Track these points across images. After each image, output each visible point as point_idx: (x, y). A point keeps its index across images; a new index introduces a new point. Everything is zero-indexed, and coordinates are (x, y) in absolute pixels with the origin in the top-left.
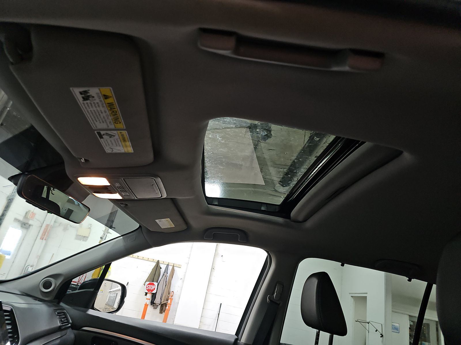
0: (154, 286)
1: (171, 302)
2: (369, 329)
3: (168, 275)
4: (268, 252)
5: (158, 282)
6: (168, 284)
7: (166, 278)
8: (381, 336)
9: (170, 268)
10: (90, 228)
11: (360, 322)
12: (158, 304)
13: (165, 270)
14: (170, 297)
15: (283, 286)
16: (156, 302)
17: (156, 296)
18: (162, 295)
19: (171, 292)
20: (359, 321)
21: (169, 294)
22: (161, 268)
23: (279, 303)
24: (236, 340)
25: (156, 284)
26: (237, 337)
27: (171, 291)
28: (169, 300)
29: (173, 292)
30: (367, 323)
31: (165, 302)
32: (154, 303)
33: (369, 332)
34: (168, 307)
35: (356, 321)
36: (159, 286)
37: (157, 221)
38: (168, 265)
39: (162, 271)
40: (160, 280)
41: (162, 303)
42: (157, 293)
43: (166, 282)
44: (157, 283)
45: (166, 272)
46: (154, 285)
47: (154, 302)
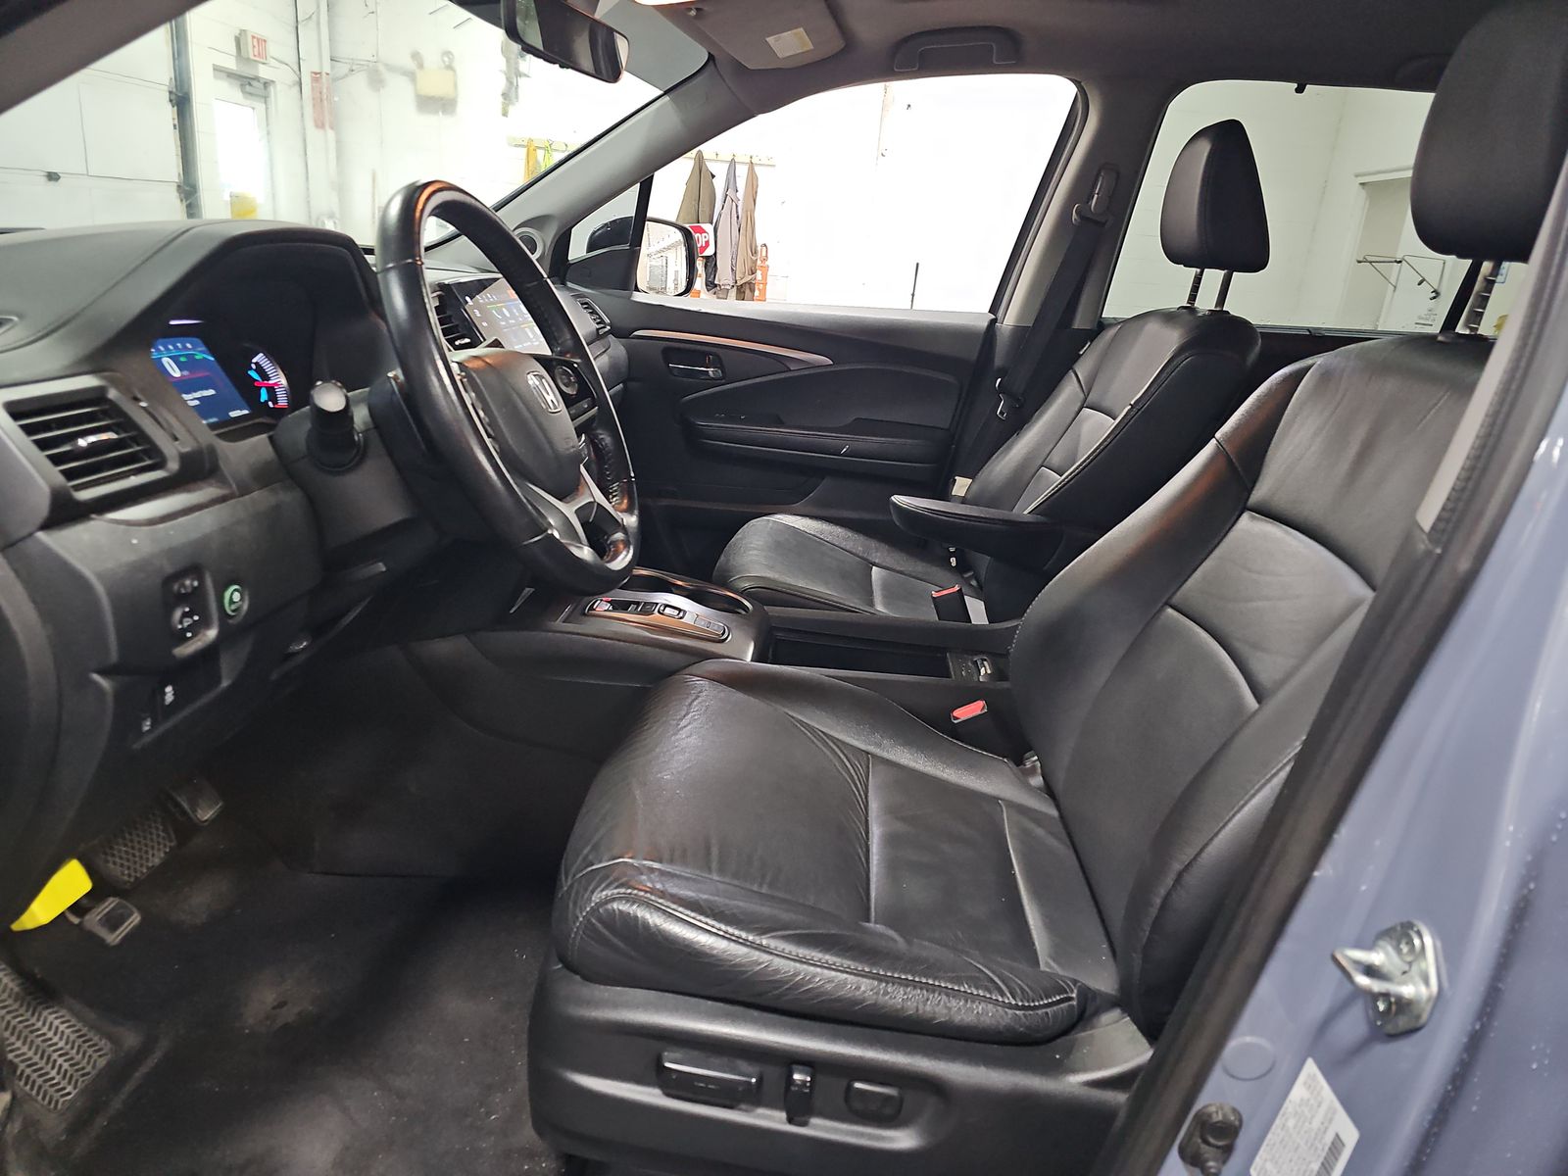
0: (704, 235)
1: (765, 276)
2: (1397, 280)
3: (740, 195)
4: (1080, 83)
5: (714, 221)
6: (746, 224)
7: (737, 206)
8: (1434, 295)
9: (742, 172)
10: (450, 67)
11: (1371, 262)
12: (728, 287)
13: (728, 180)
14: (759, 262)
15: (1118, 174)
16: (719, 281)
17: (716, 264)
18: (734, 258)
19: (759, 248)
20: (1369, 259)
21: (754, 252)
22: (713, 176)
23: (1103, 221)
24: (993, 322)
25: (709, 228)
26: (994, 317)
27: (759, 242)
28: (759, 273)
29: (765, 245)
30: (1396, 261)
31: (748, 278)
32: (716, 286)
33: (1394, 291)
34: (759, 290)
35: (1359, 262)
36: (718, 234)
37: (770, 40)
38: (733, 163)
39: (719, 184)
40: (720, 215)
41: (739, 283)
42: (718, 255)
43: (738, 217)
44: (712, 224)
45: (731, 186)
46: (705, 232)
47: (716, 282)
